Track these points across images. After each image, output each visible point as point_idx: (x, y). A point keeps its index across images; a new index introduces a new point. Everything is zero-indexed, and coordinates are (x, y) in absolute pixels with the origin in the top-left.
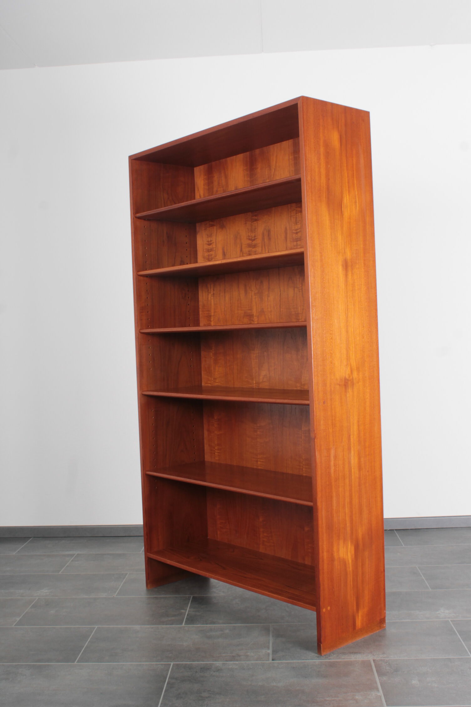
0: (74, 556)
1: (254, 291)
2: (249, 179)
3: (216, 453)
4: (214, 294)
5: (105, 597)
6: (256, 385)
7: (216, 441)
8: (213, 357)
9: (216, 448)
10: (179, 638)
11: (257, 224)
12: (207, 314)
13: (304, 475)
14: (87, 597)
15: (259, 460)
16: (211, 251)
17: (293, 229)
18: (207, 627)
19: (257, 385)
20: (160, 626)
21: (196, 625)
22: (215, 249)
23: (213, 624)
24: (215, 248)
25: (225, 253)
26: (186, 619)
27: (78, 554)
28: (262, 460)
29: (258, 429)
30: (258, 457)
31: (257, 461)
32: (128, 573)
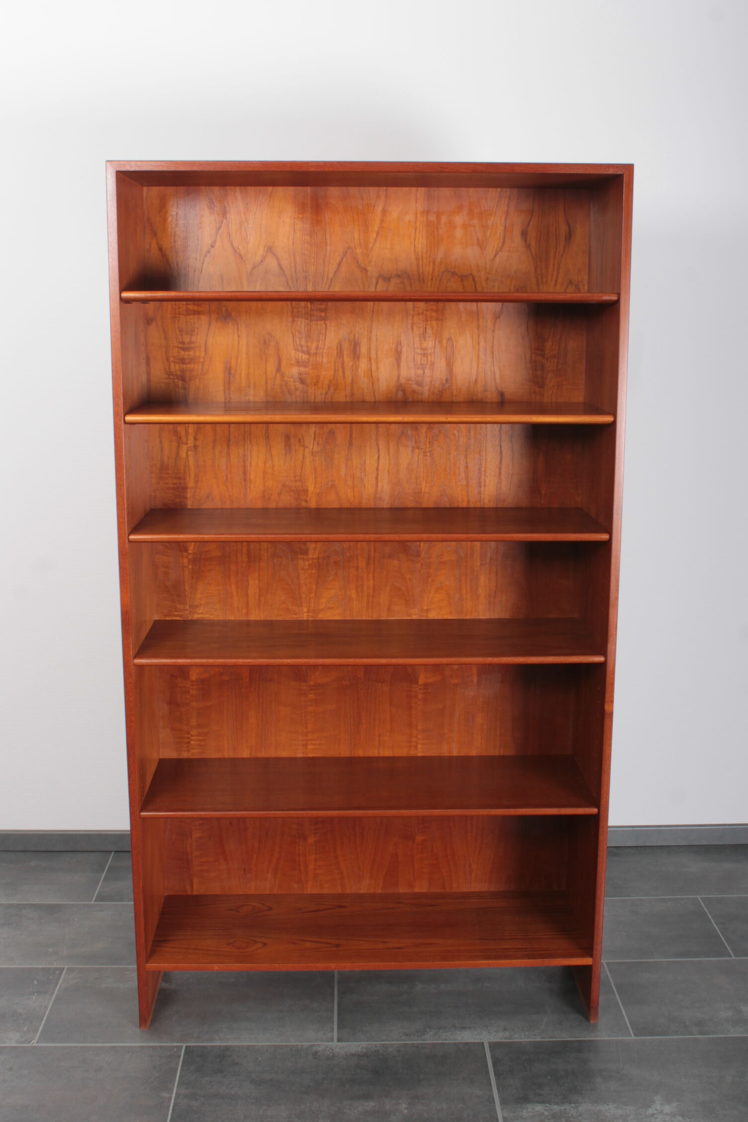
1: (311, 447)
2: (307, 238)
3: (192, 742)
4: (196, 447)
6: (308, 616)
7: (193, 720)
8: (190, 567)
9: (194, 732)
11: (324, 326)
12: (173, 484)
13: (420, 755)
15: (309, 742)
16: (190, 363)
17: (415, 346)
19: (311, 614)
22: (202, 360)
24: (204, 357)
25: (233, 371)
28: (318, 742)
29: (311, 690)
30: (309, 738)
31: (306, 745)
32: (66, 967)
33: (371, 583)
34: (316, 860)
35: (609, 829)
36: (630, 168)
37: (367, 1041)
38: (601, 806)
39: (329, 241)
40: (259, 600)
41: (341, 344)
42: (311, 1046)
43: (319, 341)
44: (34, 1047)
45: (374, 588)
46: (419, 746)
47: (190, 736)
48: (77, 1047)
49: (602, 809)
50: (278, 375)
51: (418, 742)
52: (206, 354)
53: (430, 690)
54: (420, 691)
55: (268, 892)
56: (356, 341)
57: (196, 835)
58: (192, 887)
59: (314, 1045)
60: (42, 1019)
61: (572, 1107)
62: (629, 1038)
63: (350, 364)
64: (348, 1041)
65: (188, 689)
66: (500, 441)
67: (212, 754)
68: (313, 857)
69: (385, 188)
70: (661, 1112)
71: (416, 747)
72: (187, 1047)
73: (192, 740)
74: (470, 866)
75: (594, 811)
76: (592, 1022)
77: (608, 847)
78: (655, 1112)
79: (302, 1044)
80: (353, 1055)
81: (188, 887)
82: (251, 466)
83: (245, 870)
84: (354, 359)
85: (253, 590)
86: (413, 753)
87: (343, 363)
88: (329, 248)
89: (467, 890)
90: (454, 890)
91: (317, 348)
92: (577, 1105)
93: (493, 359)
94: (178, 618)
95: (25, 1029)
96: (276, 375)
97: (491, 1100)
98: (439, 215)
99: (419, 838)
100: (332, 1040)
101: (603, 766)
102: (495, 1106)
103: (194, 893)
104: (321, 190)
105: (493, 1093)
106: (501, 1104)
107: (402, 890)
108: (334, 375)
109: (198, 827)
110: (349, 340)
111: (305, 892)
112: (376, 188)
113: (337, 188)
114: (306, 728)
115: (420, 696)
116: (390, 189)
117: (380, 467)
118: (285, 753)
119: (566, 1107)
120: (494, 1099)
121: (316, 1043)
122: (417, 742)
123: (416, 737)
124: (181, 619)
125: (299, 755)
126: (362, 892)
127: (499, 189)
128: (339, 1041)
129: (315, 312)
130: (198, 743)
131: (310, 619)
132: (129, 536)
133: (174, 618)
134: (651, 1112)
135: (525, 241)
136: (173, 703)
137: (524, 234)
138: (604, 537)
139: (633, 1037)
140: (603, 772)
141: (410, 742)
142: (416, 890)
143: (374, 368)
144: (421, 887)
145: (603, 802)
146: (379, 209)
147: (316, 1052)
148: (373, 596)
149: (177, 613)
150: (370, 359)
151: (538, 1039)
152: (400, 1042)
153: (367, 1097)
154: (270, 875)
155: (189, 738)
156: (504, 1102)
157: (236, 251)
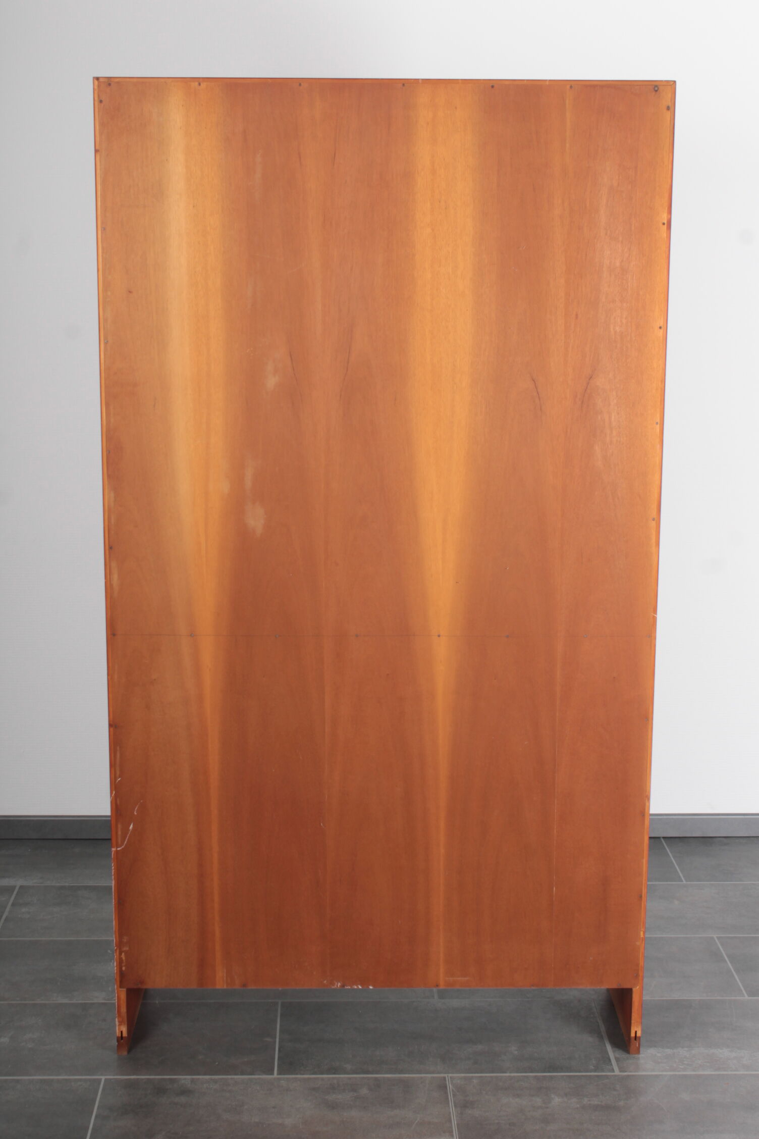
0: (15, 893)
5: (103, 1001)
10: (274, 1108)
14: (66, 1001)
18: (323, 1079)
20: (229, 1077)
21: (301, 1074)
23: (334, 1074)
26: (278, 1059)
27: (21, 887)
37: (470, 998)
42: (412, 1002)
61: (685, 1050)
62: (744, 998)
64: (450, 999)
72: (282, 1005)
79: (403, 1000)
80: (456, 1009)
92: (691, 1048)
100: (433, 997)
119: (681, 1049)
121: (417, 1000)
128: (439, 998)
139: (747, 997)
147: (418, 1006)
156: (614, 1046)
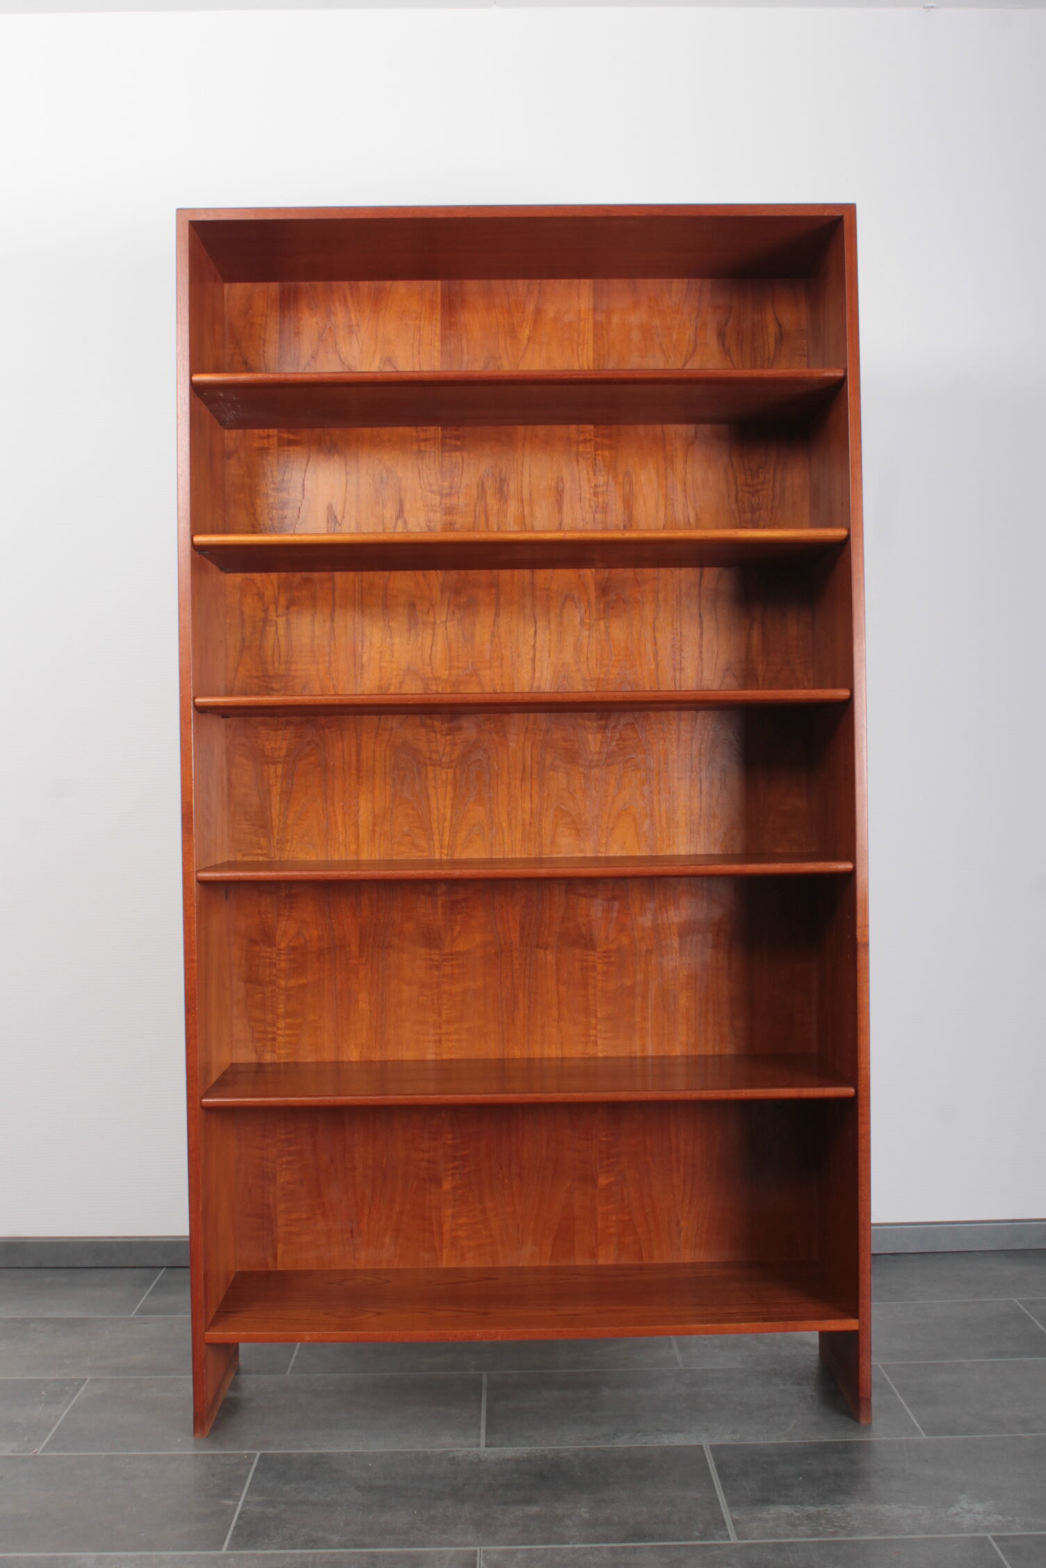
3: (279, 1039)
6: (441, 853)
7: (281, 1006)
8: (279, 785)
9: (281, 1024)
11: (460, 459)
13: (601, 1055)
15: (444, 1037)
17: (582, 483)
18: (292, 1556)
19: (445, 851)
20: (155, 1553)
21: (262, 1549)
23: (312, 1548)
25: (339, 519)
26: (234, 1530)
28: (456, 1037)
29: (445, 960)
30: (443, 1031)
31: (440, 1041)
32: (89, 1378)
33: (528, 805)
34: (454, 1216)
35: (873, 1228)
36: (851, 208)
37: (530, 1446)
38: (859, 1083)
39: (465, 349)
40: (374, 831)
41: (483, 483)
42: (446, 1452)
43: (454, 478)
44: (38, 1456)
45: (531, 812)
46: (600, 1042)
47: (275, 1029)
48: (101, 1455)
49: (861, 1087)
50: (400, 522)
51: (599, 1035)
52: (303, 497)
53: (612, 959)
54: (599, 961)
55: (384, 1266)
56: (504, 477)
57: (282, 1178)
58: (275, 1258)
59: (450, 1451)
60: (51, 1429)
61: (835, 1508)
62: (920, 1438)
63: (496, 507)
64: (501, 1446)
65: (274, 960)
66: (700, 608)
67: (307, 1057)
68: (448, 1211)
69: (538, 281)
70: (970, 1511)
71: (595, 1043)
72: (262, 1455)
73: (278, 1035)
74: (678, 1223)
75: (850, 1091)
76: (863, 1421)
77: (873, 1255)
78: (961, 1511)
79: (434, 1450)
80: (508, 1460)
81: (270, 1259)
82: (363, 646)
83: (352, 1232)
84: (500, 500)
85: (364, 816)
86: (591, 1051)
87: (486, 506)
88: (465, 357)
89: (675, 1261)
90: (655, 1262)
91: (451, 487)
92: (844, 1505)
93: (686, 497)
94: (261, 859)
95: (26, 1438)
96: (396, 523)
97: (715, 1502)
98: (608, 313)
99: (603, 1181)
100: (478, 1445)
101: (859, 1023)
102: (720, 1507)
103: (280, 1268)
104: (456, 285)
105: (717, 1495)
106: (729, 1506)
107: (581, 1261)
108: (474, 523)
109: (284, 1166)
110: (494, 475)
111: (440, 1266)
112: (527, 281)
113: (476, 281)
114: (440, 1016)
115: (600, 968)
116: (545, 281)
117: (538, 645)
118: (410, 1055)
119: (828, 1507)
120: (718, 1501)
121: (454, 1449)
122: (596, 1036)
123: (596, 1028)
124: (266, 859)
125: (430, 1057)
126: (521, 1265)
127: (686, 280)
128: (487, 1446)
129: (448, 441)
130: (287, 1039)
131: (444, 857)
132: (194, 698)
133: (256, 859)
134: (955, 1511)
135: (723, 345)
136: (252, 980)
137: (721, 336)
138: (843, 693)
139: (924, 1437)
140: (859, 1030)
141: (588, 1035)
142: (601, 1261)
143: (527, 512)
144: (607, 1257)
145: (861, 1077)
146: (530, 307)
147: (454, 1458)
148: (531, 824)
149: (260, 852)
150: (522, 501)
151: (784, 1441)
152: (578, 1447)
153: (529, 1501)
154: (388, 1239)
155: (274, 1032)
156: (732, 1504)
157: (344, 363)
